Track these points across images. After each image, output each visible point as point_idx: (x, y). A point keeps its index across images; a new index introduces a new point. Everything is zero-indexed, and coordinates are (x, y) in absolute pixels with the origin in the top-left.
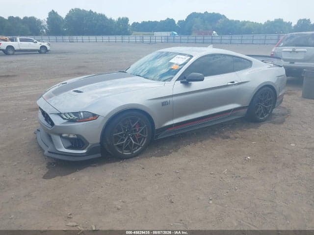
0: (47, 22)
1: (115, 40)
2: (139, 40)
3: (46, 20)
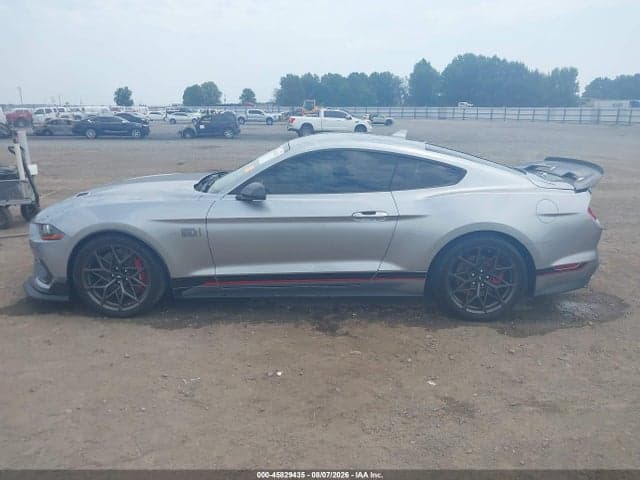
0: (410, 81)
1: (530, 117)
2: (588, 118)
3: (409, 77)
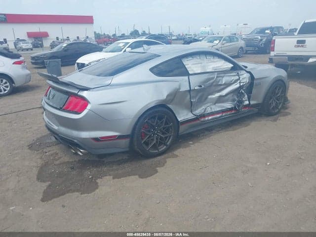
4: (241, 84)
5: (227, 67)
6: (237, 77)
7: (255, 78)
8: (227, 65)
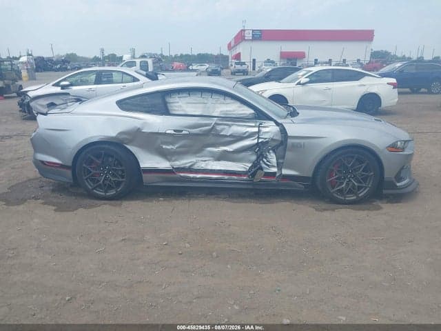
4: (260, 140)
5: (243, 112)
6: (256, 130)
7: (289, 135)
8: (243, 110)
